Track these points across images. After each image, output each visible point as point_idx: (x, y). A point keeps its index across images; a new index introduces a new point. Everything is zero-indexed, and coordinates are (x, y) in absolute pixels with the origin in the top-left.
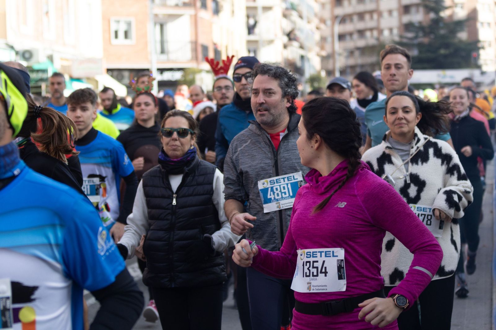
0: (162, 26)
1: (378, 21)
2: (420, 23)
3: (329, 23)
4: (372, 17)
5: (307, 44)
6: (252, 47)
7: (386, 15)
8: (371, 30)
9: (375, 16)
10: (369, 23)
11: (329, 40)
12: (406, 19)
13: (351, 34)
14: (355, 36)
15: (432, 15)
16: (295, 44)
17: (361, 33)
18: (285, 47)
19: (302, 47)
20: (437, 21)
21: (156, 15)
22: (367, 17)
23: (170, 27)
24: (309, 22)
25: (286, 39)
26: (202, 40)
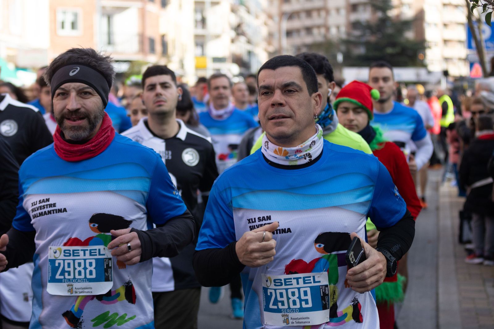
0: (109, 18)
1: (326, 19)
2: (368, 22)
3: (277, 19)
4: (319, 15)
5: (254, 39)
6: (200, 41)
7: (333, 13)
8: (319, 27)
9: (323, 13)
10: (316, 20)
11: (277, 36)
12: (354, 17)
13: (298, 31)
14: (303, 33)
15: (379, 14)
16: (242, 39)
17: (309, 30)
18: (233, 41)
19: (249, 42)
20: (385, 20)
21: (103, 8)
22: (315, 14)
23: (118, 19)
24: (257, 17)
25: (233, 34)
26: (150, 33)
